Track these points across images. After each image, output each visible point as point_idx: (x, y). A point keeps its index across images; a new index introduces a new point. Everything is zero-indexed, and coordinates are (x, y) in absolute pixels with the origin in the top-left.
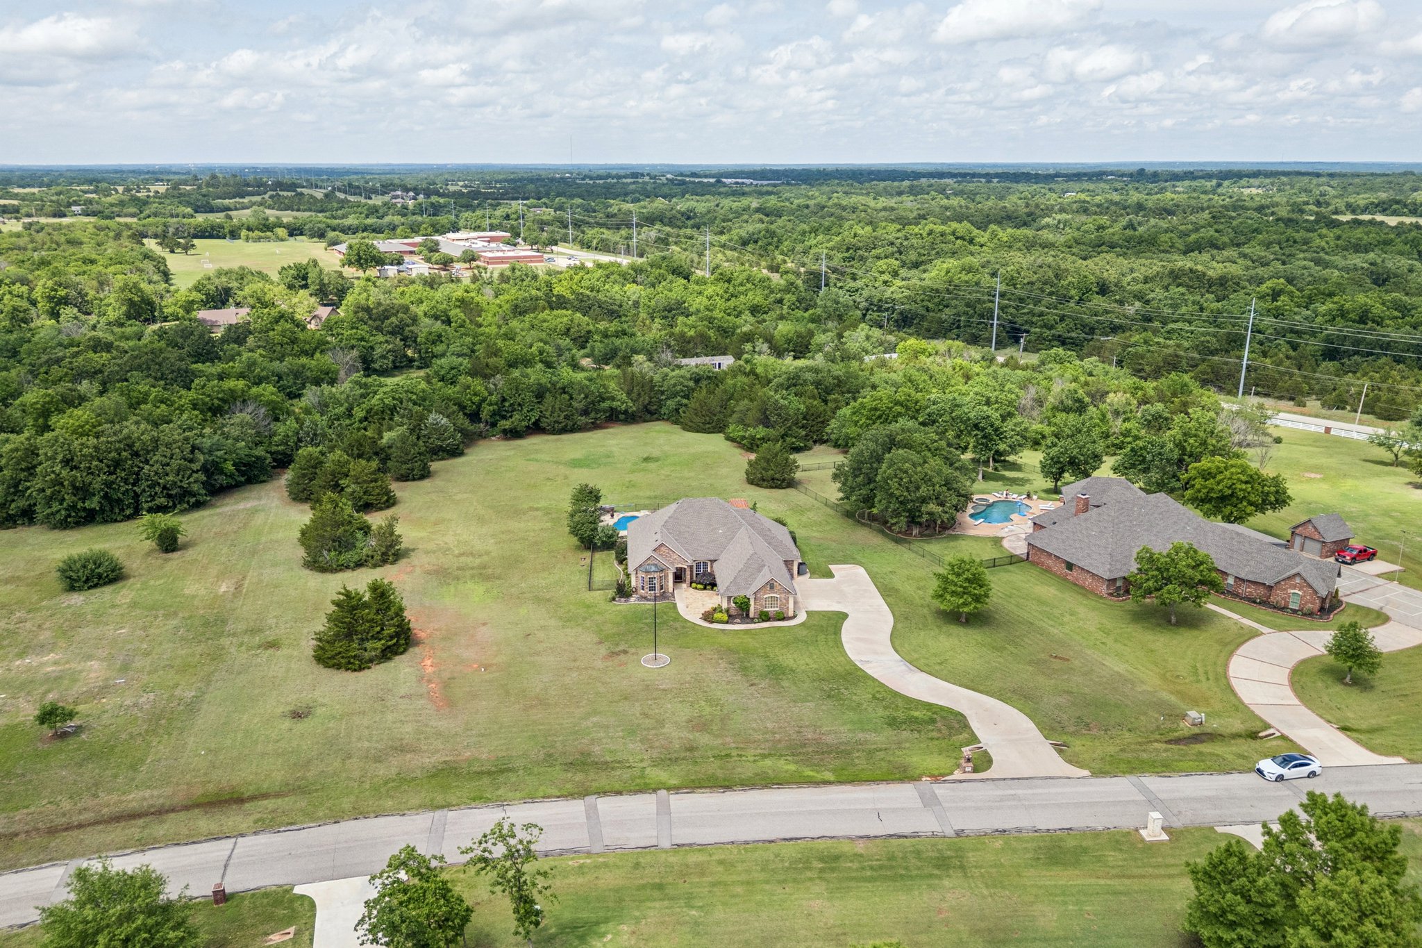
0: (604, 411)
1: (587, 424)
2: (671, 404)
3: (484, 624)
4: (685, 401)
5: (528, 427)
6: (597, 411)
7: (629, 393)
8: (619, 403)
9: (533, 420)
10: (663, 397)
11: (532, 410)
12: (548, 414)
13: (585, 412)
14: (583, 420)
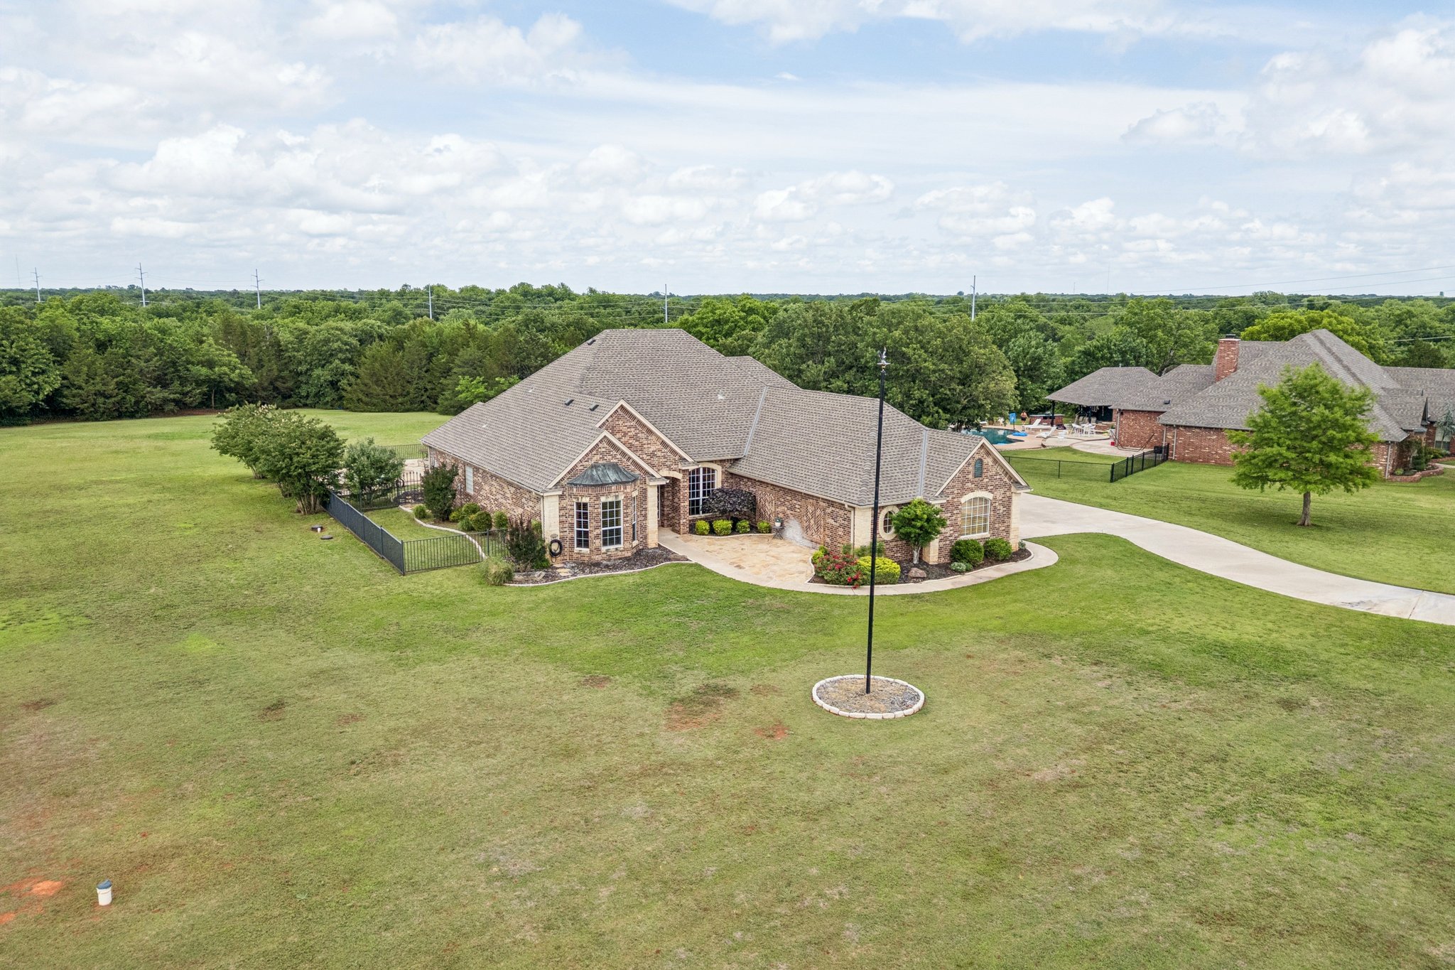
0: (199, 383)
1: (166, 401)
2: (323, 375)
3: (37, 706)
4: (347, 367)
5: (36, 405)
6: (183, 381)
7: (242, 355)
8: (225, 369)
9: (48, 389)
10: (303, 368)
11: (43, 372)
12: (79, 381)
13: (161, 382)
14: (158, 394)
